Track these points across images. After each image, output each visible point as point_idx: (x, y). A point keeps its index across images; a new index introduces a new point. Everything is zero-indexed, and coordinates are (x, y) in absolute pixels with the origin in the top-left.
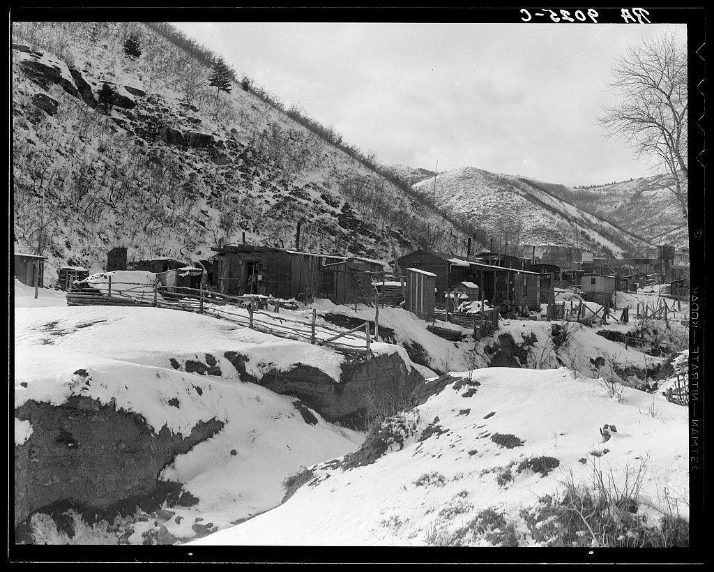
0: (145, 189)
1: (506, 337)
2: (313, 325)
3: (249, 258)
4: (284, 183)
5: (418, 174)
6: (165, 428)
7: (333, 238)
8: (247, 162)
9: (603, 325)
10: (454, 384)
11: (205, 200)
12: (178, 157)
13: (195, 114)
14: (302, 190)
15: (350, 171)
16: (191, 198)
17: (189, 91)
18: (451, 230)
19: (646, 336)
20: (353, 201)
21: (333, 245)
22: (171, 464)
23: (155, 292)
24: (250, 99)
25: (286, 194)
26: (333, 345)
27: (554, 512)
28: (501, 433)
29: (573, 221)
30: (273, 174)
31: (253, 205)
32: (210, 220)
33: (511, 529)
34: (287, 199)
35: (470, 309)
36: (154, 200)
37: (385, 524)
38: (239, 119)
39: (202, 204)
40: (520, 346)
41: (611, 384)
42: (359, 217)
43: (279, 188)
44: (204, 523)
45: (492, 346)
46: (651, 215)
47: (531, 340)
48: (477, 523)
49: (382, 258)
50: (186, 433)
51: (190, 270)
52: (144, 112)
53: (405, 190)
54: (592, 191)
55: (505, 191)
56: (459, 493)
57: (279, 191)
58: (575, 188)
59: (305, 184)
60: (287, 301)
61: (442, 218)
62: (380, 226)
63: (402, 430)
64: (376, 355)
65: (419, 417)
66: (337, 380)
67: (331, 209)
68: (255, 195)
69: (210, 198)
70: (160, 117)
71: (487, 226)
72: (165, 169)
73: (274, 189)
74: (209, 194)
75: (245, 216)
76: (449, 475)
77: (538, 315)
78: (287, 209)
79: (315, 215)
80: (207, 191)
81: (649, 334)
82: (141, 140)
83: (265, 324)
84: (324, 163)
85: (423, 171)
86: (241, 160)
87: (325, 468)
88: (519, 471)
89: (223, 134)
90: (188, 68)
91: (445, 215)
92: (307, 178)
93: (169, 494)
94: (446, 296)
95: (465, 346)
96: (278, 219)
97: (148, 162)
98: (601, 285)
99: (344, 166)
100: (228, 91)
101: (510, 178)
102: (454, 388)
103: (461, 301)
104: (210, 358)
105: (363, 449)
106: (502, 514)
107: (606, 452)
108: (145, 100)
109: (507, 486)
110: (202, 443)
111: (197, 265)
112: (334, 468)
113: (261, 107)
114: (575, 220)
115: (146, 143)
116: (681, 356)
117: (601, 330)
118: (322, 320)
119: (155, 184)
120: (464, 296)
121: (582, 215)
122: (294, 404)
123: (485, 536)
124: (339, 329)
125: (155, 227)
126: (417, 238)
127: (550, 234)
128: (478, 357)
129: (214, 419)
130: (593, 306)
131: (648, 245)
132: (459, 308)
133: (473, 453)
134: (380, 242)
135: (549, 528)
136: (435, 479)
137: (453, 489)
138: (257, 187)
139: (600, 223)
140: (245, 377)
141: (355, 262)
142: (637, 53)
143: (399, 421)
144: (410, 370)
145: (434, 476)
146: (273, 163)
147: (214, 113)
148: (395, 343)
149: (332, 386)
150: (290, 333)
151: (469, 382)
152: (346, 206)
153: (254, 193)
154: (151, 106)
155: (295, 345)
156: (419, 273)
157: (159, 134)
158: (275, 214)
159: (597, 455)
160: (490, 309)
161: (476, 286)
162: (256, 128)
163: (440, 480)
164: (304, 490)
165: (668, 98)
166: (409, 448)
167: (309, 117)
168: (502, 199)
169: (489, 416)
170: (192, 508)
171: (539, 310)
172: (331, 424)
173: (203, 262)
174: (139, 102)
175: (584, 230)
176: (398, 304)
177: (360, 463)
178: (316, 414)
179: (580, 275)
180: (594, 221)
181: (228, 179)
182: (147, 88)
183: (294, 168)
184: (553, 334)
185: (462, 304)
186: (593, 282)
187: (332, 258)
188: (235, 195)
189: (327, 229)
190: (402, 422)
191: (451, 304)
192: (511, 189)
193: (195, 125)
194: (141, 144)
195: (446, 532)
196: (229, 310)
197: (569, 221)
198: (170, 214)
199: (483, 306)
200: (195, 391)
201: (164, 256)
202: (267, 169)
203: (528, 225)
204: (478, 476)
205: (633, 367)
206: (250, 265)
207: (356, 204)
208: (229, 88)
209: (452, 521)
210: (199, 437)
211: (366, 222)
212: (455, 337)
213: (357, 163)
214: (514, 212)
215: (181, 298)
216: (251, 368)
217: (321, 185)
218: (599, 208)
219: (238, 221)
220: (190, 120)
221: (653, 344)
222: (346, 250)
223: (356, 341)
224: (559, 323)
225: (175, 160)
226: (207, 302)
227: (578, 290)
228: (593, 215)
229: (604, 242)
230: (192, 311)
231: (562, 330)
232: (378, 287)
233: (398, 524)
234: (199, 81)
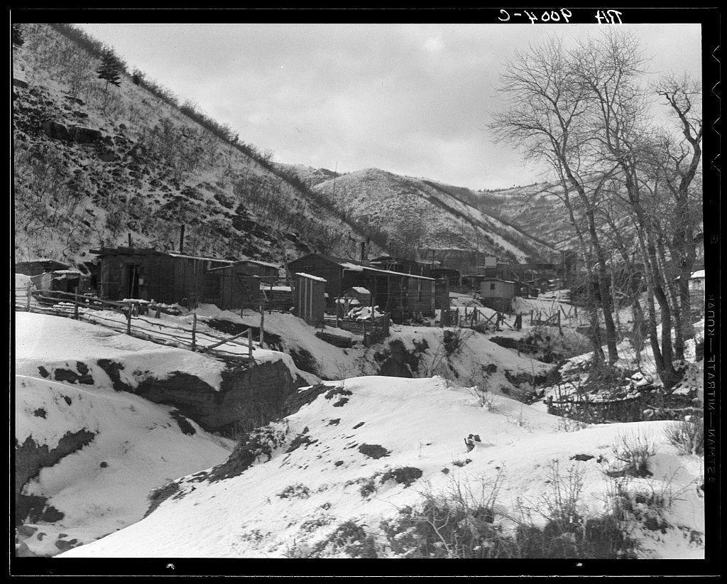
0: (26, 187)
1: (398, 344)
2: (194, 332)
3: (130, 261)
4: (175, 183)
5: (320, 174)
6: (29, 440)
7: (226, 240)
8: (136, 159)
9: (496, 332)
10: (326, 393)
11: (90, 199)
12: (62, 152)
13: (81, 108)
14: (194, 189)
15: (245, 171)
16: (76, 196)
17: (76, 83)
18: (349, 233)
19: (539, 343)
20: (248, 202)
21: (227, 247)
22: (37, 478)
23: (27, 296)
24: (141, 93)
25: (177, 193)
26: (214, 352)
27: (412, 523)
28: (368, 443)
29: (477, 225)
30: (164, 172)
31: (142, 205)
32: (96, 219)
33: (371, 541)
34: (178, 198)
35: (360, 315)
36: (36, 198)
37: (246, 537)
38: (129, 113)
39: (88, 203)
40: (411, 352)
41: (481, 393)
42: (254, 218)
43: (170, 187)
44: (67, 539)
45: (382, 353)
46: (555, 220)
47: (423, 346)
48: (338, 536)
49: (277, 261)
50: (53, 444)
51: (66, 274)
52: (26, 105)
53: (303, 191)
54: (496, 195)
55: (409, 193)
56: (322, 504)
57: (170, 190)
58: (480, 191)
59: (197, 183)
60: (169, 306)
61: (340, 221)
62: (275, 227)
63: (271, 441)
64: (259, 363)
65: (288, 428)
66: (217, 388)
67: (225, 210)
68: (145, 194)
69: (96, 197)
70: (44, 110)
71: (389, 229)
72: (48, 165)
73: (165, 188)
74: (95, 192)
75: (134, 215)
76: (314, 487)
77: (432, 322)
78: (178, 209)
79: (208, 216)
80: (93, 189)
81: (542, 341)
82: (23, 134)
83: (143, 331)
84: (218, 162)
85: (326, 172)
86: (130, 157)
87: (192, 481)
88: (383, 482)
89: (111, 129)
90: (74, 59)
91: (345, 218)
92: (199, 178)
93: (33, 509)
94: (337, 301)
95: (355, 353)
96: (168, 220)
97: (30, 158)
98: (500, 291)
99: (239, 165)
100: (117, 84)
101: (414, 180)
102: (327, 397)
103: (351, 307)
104: (81, 366)
105: (230, 461)
106: (362, 526)
107: (468, 461)
108: (28, 91)
109: (369, 497)
110: (70, 455)
111: (81, 268)
112: (201, 480)
113: (152, 102)
114: (479, 223)
115: (28, 138)
116: (569, 363)
117: (494, 336)
118: (206, 326)
119: (37, 181)
120: (355, 302)
121: (487, 219)
122: (171, 413)
123: (345, 548)
124: (223, 335)
125: (36, 227)
126: (315, 241)
127: (453, 238)
128: (367, 364)
129: (83, 430)
130: (488, 312)
131: (551, 250)
132: (349, 314)
133: (339, 464)
134: (275, 245)
135: (407, 540)
136: (300, 491)
137: (316, 501)
138: (146, 186)
139: (504, 227)
140: (119, 386)
141: (249, 265)
142: (525, 59)
143: (268, 432)
144: (295, 377)
145: (299, 487)
146: (164, 161)
147: (102, 107)
148: (281, 350)
149: (212, 395)
150: (169, 339)
151: (341, 391)
152: (241, 208)
153: (144, 192)
154: (33, 98)
155: (173, 353)
156: (309, 279)
157: (42, 128)
158: (166, 214)
159: (459, 464)
160: (381, 315)
161: (367, 292)
162: (147, 123)
163: (305, 492)
164: (167, 504)
165: (555, 104)
166: (277, 459)
167: (204, 113)
168: (405, 202)
169: (359, 426)
170: (56, 523)
171: (433, 316)
172: (210, 435)
173: (87, 264)
174: (21, 94)
175: (488, 234)
176: (288, 309)
177: (226, 475)
178: (193, 424)
179: (479, 280)
180: (498, 225)
181: (116, 177)
182: (30, 79)
183: (186, 167)
184: (445, 341)
185: (352, 310)
186: (493, 287)
187: (218, 262)
188: (123, 193)
189: (220, 231)
190: (271, 432)
191: (341, 311)
192: (414, 192)
193: (81, 119)
194: (23, 138)
195: (306, 545)
196: (106, 315)
197: (473, 224)
198: (52, 213)
199: (373, 312)
200: (63, 402)
201: (45, 257)
202: (158, 167)
203: (431, 228)
204: (342, 487)
205: (525, 374)
206: (131, 267)
207: (251, 205)
208: (118, 81)
209: (313, 534)
210: (67, 449)
211: (261, 224)
212: (344, 344)
213: (253, 163)
214: (418, 215)
215: (57, 303)
216: (126, 377)
217: (214, 185)
218: (504, 211)
219: (125, 221)
220: (76, 114)
221: (545, 351)
222: (240, 253)
223: (238, 348)
224: (451, 329)
225: (59, 156)
226: (83, 307)
227: (478, 296)
228: (498, 219)
229: (508, 246)
230: (66, 317)
231: (454, 337)
232: (267, 292)
233: (259, 537)
234: (86, 72)
